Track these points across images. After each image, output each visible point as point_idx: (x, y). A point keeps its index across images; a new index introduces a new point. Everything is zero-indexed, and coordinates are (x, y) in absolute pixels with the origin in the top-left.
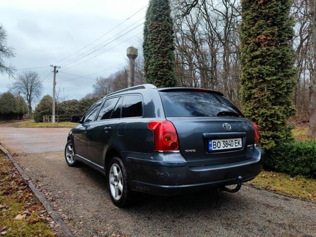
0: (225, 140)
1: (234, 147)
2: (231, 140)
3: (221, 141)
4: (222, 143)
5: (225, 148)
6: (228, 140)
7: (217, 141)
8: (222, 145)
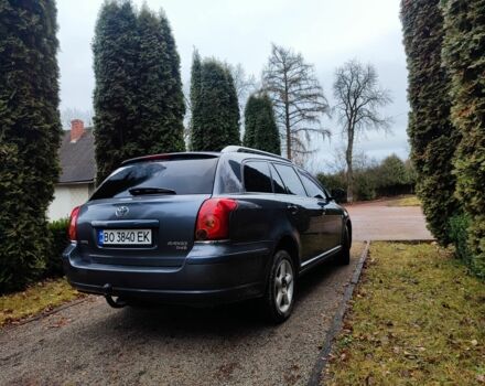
0: (121, 231)
1: (136, 242)
2: (130, 231)
3: (115, 232)
4: (116, 236)
5: (121, 243)
6: (126, 232)
7: (109, 232)
8: (117, 238)
